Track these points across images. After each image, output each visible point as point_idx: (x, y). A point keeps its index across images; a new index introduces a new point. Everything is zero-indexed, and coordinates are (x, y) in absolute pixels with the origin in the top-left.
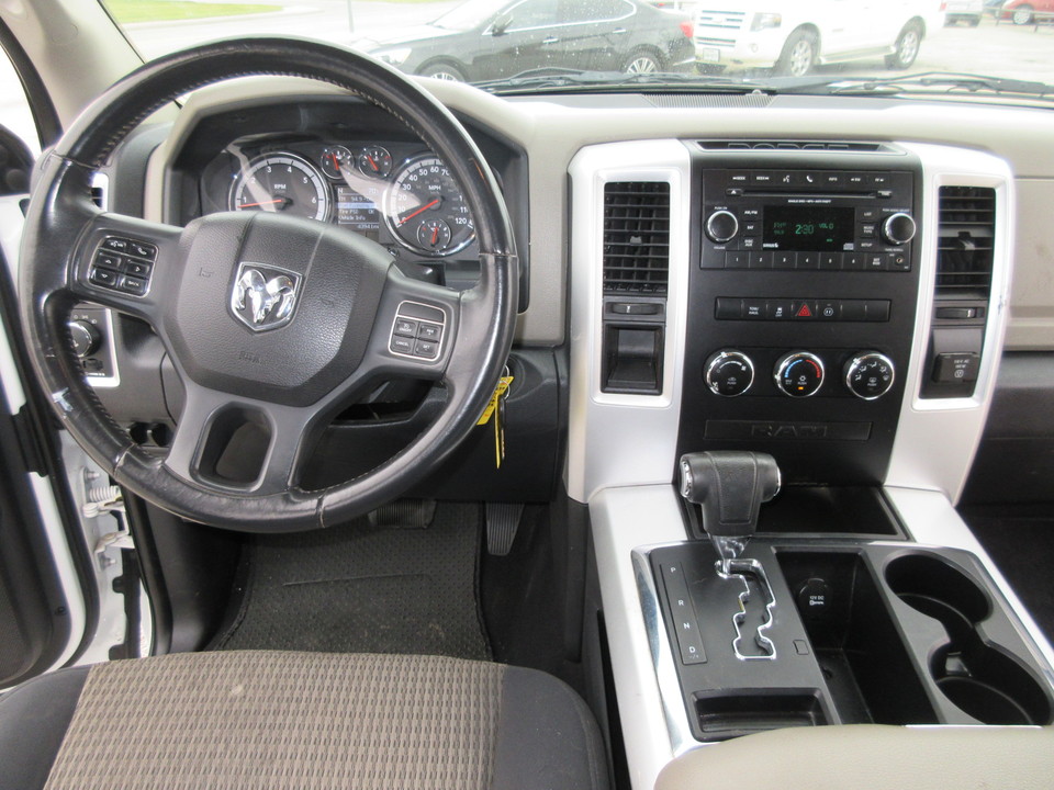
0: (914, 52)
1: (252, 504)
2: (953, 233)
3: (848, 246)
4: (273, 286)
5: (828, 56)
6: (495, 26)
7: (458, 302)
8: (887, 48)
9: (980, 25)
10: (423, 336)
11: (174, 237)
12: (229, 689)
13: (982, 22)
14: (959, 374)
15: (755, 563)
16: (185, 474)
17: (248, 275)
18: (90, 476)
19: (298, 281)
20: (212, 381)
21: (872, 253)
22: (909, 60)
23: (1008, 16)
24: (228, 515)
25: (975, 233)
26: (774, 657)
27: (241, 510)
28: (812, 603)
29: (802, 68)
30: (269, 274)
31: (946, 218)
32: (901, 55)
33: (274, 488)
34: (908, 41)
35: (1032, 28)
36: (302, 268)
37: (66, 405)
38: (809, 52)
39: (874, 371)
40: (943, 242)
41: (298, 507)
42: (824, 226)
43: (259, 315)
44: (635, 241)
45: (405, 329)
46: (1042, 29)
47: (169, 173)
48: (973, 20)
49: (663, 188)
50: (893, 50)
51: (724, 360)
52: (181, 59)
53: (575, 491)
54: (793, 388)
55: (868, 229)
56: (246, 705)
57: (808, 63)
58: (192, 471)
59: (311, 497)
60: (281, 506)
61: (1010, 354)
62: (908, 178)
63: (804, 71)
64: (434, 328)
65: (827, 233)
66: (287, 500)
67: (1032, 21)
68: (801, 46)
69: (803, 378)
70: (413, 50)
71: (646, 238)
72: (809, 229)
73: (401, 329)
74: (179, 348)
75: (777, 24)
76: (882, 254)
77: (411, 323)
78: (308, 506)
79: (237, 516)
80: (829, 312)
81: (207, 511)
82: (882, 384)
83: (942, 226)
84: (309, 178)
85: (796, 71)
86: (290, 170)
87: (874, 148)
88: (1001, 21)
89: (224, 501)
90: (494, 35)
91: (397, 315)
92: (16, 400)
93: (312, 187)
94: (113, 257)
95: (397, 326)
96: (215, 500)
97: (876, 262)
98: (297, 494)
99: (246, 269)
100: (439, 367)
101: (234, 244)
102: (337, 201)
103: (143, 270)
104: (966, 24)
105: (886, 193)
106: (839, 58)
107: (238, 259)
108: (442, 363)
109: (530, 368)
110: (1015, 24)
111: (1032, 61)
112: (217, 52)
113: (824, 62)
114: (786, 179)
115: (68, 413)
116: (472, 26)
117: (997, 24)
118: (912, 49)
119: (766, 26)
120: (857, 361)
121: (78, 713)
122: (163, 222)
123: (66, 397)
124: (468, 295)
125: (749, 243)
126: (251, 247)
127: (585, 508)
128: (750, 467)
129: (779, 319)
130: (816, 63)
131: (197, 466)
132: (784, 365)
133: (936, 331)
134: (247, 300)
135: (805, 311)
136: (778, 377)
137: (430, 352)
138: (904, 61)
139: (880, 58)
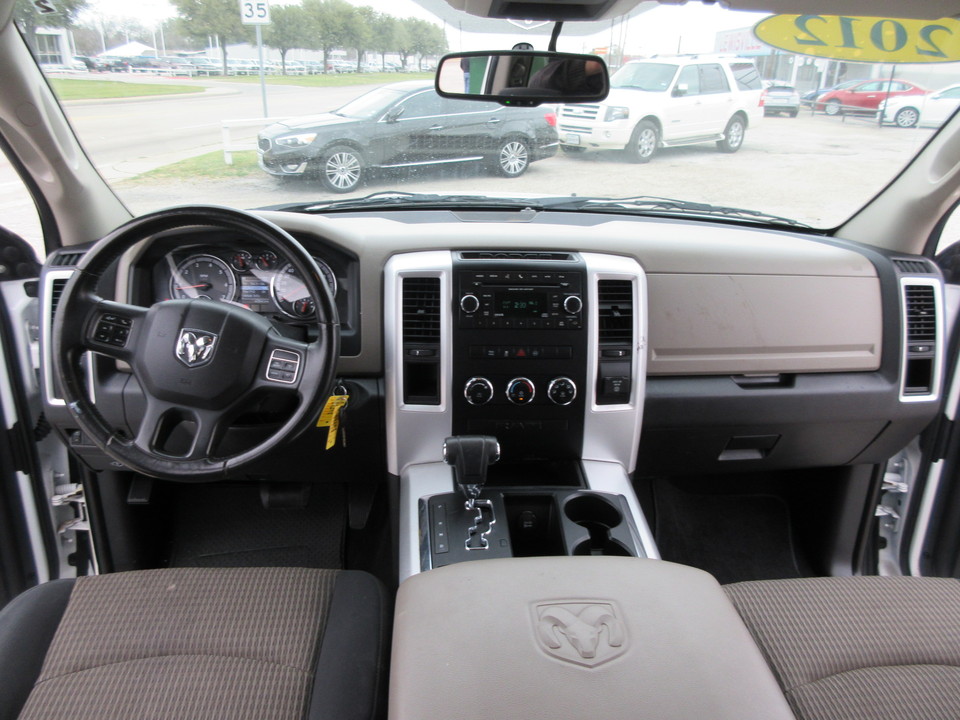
0: (740, 138)
1: (185, 466)
2: (609, 307)
3: (545, 315)
4: (200, 342)
5: (668, 141)
6: (388, 116)
7: (306, 350)
8: (717, 135)
9: (798, 116)
10: (286, 368)
11: (142, 315)
12: (166, 587)
13: (800, 112)
14: (617, 389)
15: (489, 502)
16: (146, 449)
17: (187, 336)
18: (58, 475)
19: (215, 338)
20: (162, 396)
21: (559, 319)
22: (736, 145)
23: (822, 107)
24: (171, 472)
25: (621, 307)
26: (487, 547)
27: (179, 469)
28: (525, 526)
29: (649, 149)
30: (199, 335)
31: (602, 298)
32: (730, 141)
33: (200, 455)
34: (735, 130)
35: (840, 118)
36: (217, 332)
37: (78, 410)
38: (653, 138)
39: (563, 388)
40: (601, 312)
41: (212, 467)
42: (531, 303)
43: (192, 358)
44: (421, 312)
45: (276, 365)
46: (848, 119)
47: (132, 269)
48: (793, 112)
49: (437, 281)
50: (723, 137)
51: (473, 383)
52: (152, 218)
53: (393, 469)
54: (516, 399)
55: (556, 305)
56: (177, 594)
57: (653, 146)
58: (150, 446)
59: (220, 461)
60: (203, 467)
61: (651, 378)
62: (579, 276)
63: (650, 153)
64: (292, 364)
65: (533, 307)
66: (206, 463)
67: (840, 113)
68: (646, 133)
69: (521, 393)
70: (319, 134)
71: (428, 310)
72: (523, 305)
73: (274, 365)
74: (145, 378)
75: (626, 116)
76: (565, 320)
77: (280, 362)
78: (219, 466)
79: (177, 472)
80: (535, 353)
81: (159, 469)
82: (569, 397)
83: (600, 303)
84: (223, 271)
85: (643, 153)
86: (211, 265)
87: (565, 257)
88: (816, 112)
89: (169, 464)
90: (388, 123)
91: (272, 357)
92: (11, 419)
93: (225, 278)
94: (107, 325)
95: (272, 362)
96: (164, 463)
97: (561, 324)
98: (211, 460)
99: (185, 332)
100: (294, 386)
101: (178, 319)
102: (241, 285)
103: (124, 333)
104: (788, 115)
105: (565, 284)
106: (679, 143)
107: (181, 325)
108: (296, 384)
109: (362, 390)
110: (827, 114)
111: (837, 146)
112: (173, 214)
113: (666, 145)
114: (507, 277)
115: (79, 415)
116: (369, 115)
117: (813, 114)
118: (738, 136)
119: (617, 118)
120: (553, 382)
121: (71, 603)
122: (127, 303)
123: (79, 405)
124: (312, 346)
125: (486, 313)
126: (189, 320)
127: (398, 478)
128: (481, 443)
129: (506, 358)
130: (660, 146)
131: (154, 443)
132: (510, 385)
133: (602, 365)
134: (185, 350)
135: (521, 352)
136: (507, 392)
137: (291, 378)
138: (732, 146)
139: (713, 143)
